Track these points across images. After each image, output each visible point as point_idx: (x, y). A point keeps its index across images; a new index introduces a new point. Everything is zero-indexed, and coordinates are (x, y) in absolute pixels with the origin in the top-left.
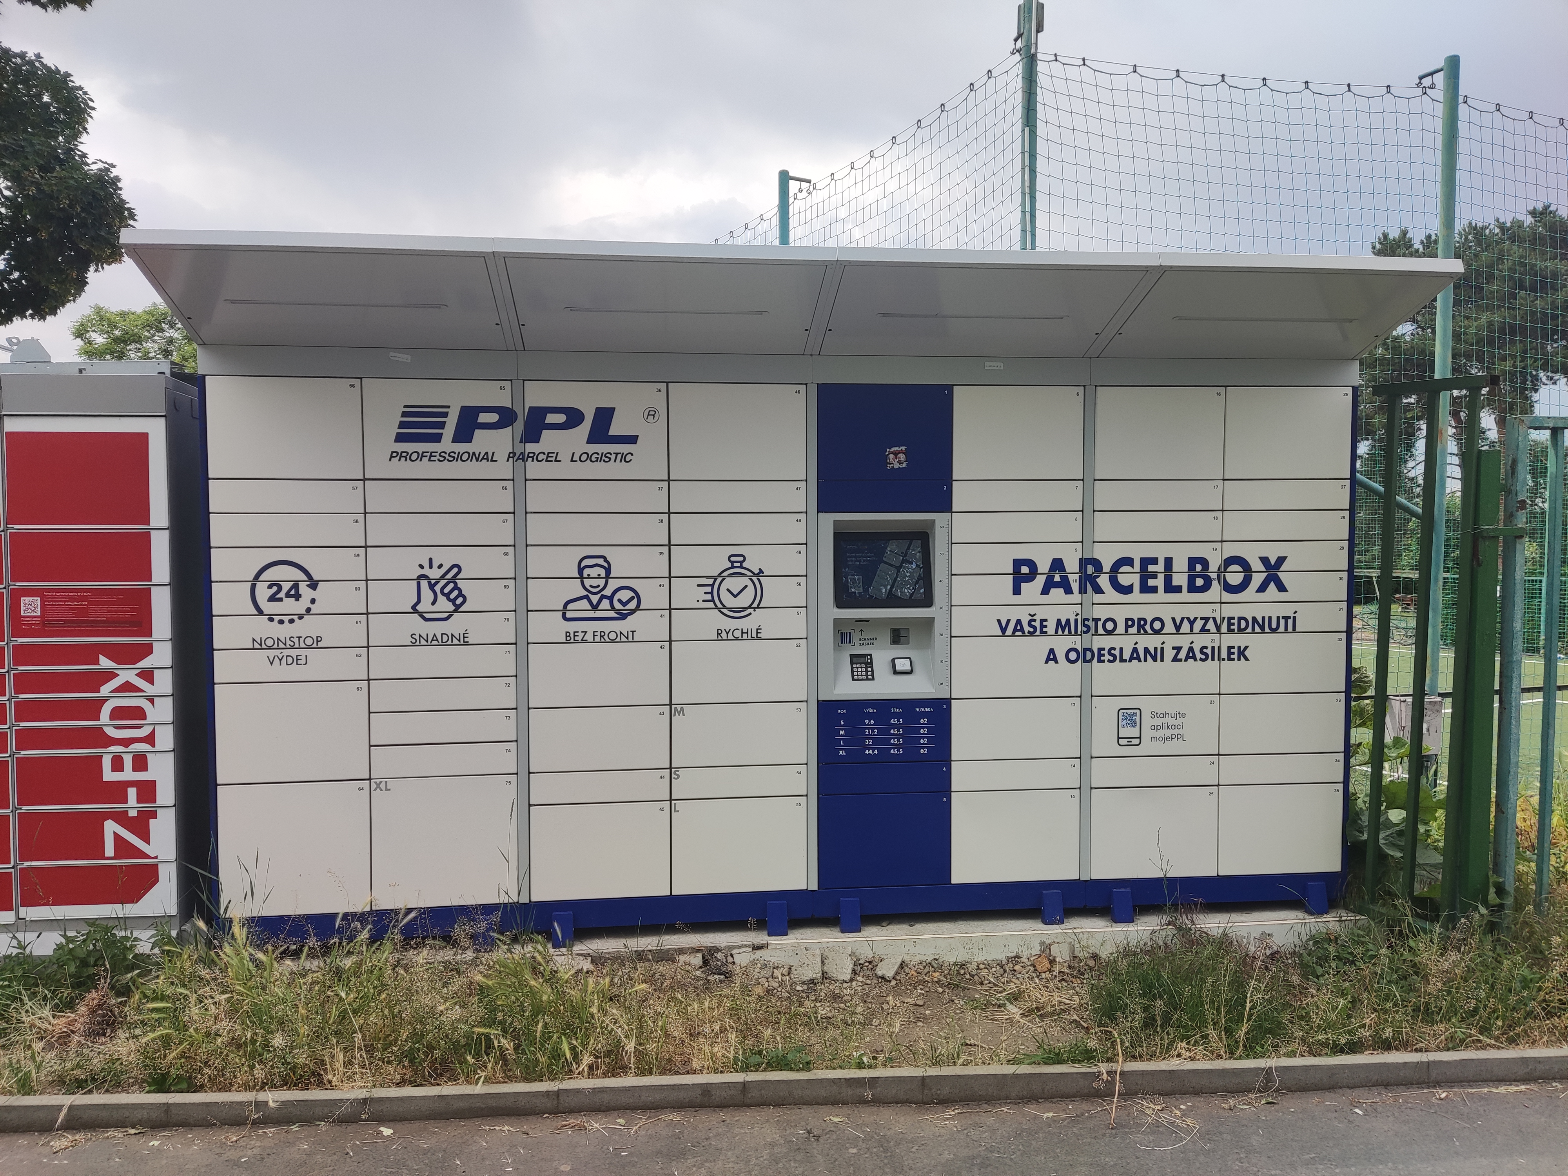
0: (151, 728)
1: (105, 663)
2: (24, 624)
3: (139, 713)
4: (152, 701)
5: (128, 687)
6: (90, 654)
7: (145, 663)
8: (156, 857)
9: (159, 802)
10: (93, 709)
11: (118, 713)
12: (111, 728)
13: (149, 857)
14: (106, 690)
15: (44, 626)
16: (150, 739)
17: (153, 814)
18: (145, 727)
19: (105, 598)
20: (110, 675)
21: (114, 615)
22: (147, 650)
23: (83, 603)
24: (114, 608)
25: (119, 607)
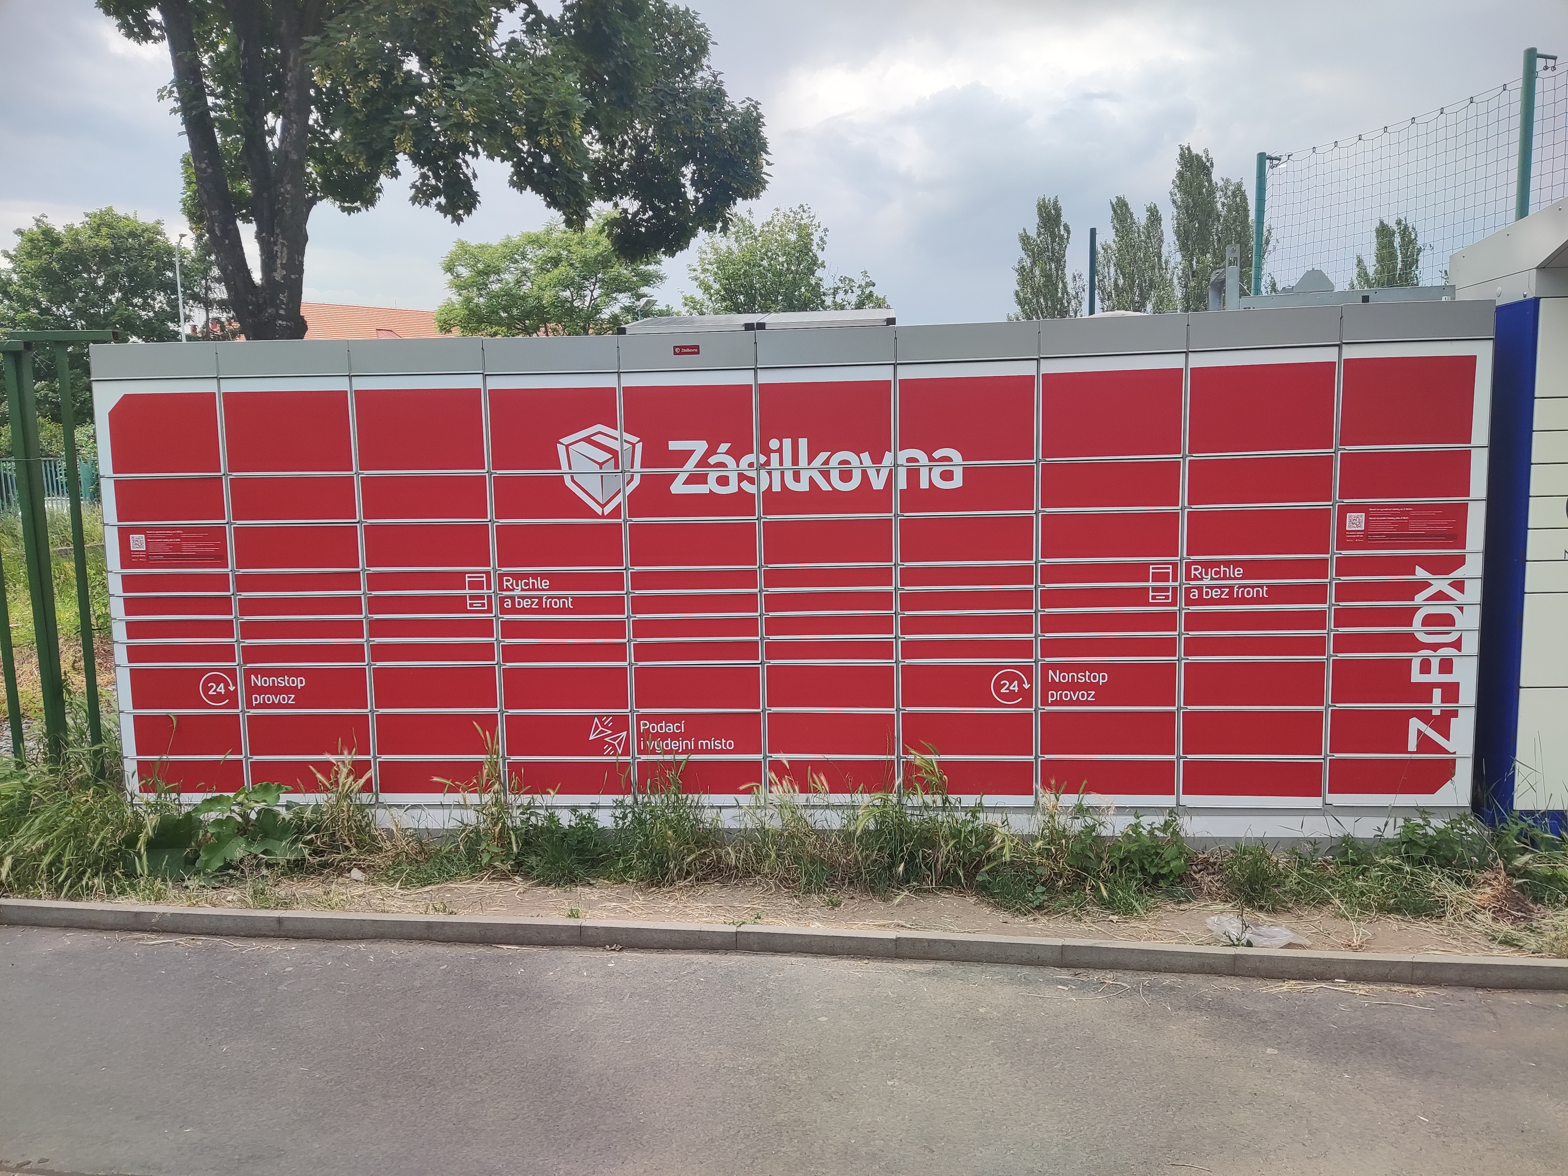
0: (1460, 633)
1: (1421, 573)
2: (1349, 538)
3: (1448, 620)
4: (1461, 609)
5: (1440, 596)
6: (1407, 565)
7: (1457, 574)
8: (1454, 753)
9: (1461, 702)
10: (1406, 616)
11: (1429, 620)
12: (1422, 633)
13: (1448, 753)
14: (1419, 598)
15: (1366, 540)
16: (1457, 645)
17: (1455, 714)
18: (1454, 633)
19: (1424, 513)
20: (1426, 585)
21: (1432, 528)
22: (1460, 561)
23: (1404, 518)
24: (1431, 522)
25: (1438, 522)
